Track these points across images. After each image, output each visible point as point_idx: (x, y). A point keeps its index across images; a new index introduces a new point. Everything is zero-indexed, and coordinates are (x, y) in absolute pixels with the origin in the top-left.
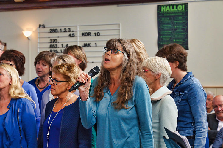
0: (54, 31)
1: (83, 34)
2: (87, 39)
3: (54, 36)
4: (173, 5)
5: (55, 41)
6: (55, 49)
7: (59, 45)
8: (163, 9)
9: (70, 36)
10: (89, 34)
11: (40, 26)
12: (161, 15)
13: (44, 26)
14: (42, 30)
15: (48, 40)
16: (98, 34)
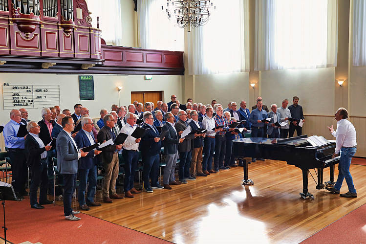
0: (16, 88)
1: (36, 91)
2: (39, 94)
3: (16, 91)
4: (86, 76)
5: (17, 94)
6: (18, 100)
7: (20, 97)
8: (82, 78)
9: (28, 91)
10: (40, 90)
11: (5, 84)
12: (80, 81)
13: (8, 85)
14: (6, 87)
15: (12, 94)
16: (46, 91)
